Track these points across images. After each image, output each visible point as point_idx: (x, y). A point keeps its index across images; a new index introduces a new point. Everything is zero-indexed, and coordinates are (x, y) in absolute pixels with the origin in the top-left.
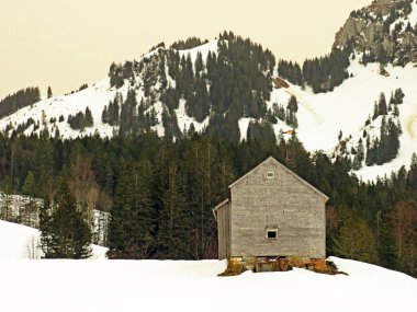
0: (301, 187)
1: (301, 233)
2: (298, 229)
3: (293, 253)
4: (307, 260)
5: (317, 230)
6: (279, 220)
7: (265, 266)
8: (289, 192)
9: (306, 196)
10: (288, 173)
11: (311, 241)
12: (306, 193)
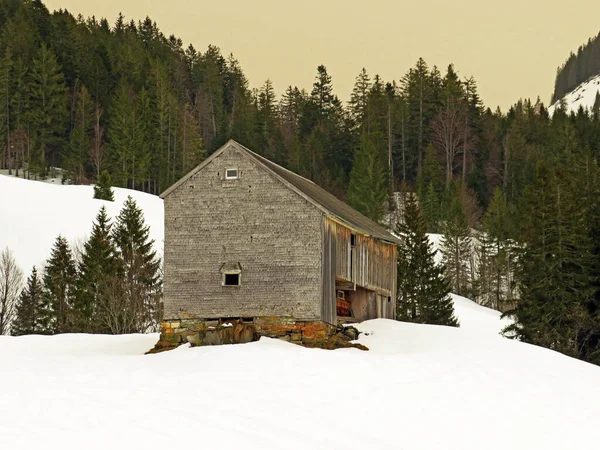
0: (282, 193)
1: (281, 276)
2: (276, 269)
3: (266, 312)
4: (289, 324)
5: (308, 270)
6: (244, 252)
7: (211, 336)
8: (262, 201)
9: (291, 208)
10: (259, 168)
11: (297, 290)
12: (291, 202)
